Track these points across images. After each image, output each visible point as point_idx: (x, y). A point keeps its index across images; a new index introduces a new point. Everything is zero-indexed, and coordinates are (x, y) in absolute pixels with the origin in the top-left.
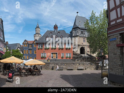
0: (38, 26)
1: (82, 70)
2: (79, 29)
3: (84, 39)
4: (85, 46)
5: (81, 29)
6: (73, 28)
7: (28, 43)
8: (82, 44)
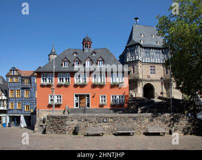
0: (53, 51)
1: (158, 134)
2: (141, 46)
3: (151, 66)
4: (154, 81)
5: (145, 48)
6: (126, 47)
7: (20, 75)
8: (149, 77)
